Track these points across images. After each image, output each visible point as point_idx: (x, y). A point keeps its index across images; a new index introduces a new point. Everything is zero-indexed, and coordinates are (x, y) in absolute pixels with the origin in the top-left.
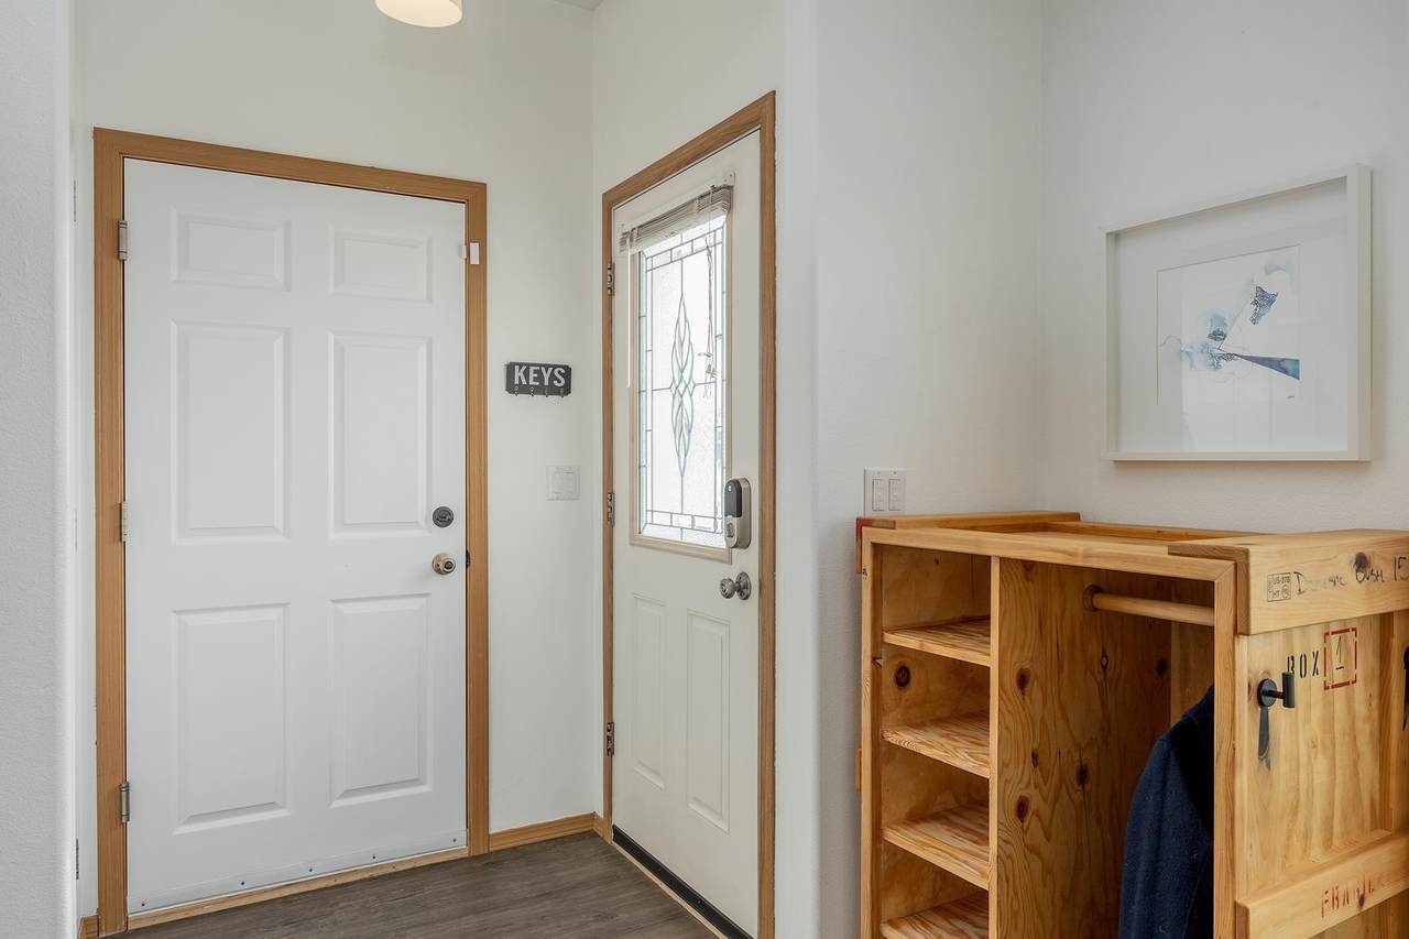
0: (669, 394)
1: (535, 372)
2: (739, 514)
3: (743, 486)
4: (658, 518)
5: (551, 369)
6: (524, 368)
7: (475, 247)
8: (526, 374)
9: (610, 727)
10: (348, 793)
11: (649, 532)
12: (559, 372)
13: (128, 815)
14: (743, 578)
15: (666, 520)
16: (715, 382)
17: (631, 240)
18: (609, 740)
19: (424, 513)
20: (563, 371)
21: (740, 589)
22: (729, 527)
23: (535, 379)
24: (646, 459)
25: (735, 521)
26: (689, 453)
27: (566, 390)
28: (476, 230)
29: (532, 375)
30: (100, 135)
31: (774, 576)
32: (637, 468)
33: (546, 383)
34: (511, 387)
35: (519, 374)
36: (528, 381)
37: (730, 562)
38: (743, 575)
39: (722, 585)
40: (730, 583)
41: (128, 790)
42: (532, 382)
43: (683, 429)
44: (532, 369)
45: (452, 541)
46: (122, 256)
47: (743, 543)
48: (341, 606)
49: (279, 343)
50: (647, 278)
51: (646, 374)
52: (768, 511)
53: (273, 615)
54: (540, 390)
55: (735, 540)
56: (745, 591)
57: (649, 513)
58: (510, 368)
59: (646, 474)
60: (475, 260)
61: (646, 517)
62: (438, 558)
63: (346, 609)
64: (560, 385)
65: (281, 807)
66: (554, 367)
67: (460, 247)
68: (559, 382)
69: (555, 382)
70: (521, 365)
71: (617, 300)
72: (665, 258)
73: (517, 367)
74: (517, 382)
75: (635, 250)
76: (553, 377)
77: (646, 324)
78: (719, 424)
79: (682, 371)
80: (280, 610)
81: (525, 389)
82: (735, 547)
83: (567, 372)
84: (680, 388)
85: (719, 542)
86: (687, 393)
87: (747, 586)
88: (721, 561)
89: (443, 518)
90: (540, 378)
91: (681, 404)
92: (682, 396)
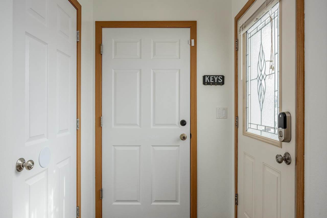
0: (256, 81)
1: (212, 78)
2: (285, 127)
3: (287, 115)
4: (253, 126)
5: (217, 77)
6: (208, 77)
7: (193, 41)
8: (209, 79)
9: (236, 195)
10: (156, 201)
11: (249, 131)
12: (220, 78)
13: (102, 197)
14: (287, 156)
15: (255, 127)
16: (275, 73)
17: (243, 28)
18: (236, 200)
19: (178, 122)
20: (221, 77)
21: (286, 159)
22: (280, 133)
23: (212, 80)
24: (249, 105)
25: (283, 130)
26: (264, 103)
27: (223, 83)
28: (194, 35)
29: (211, 79)
30: (97, 23)
31: (304, 157)
32: (245, 108)
33: (216, 81)
34: (204, 83)
35: (207, 79)
36: (210, 80)
37: (281, 147)
38: (287, 154)
39: (277, 157)
40: (281, 157)
41: (102, 191)
42: (211, 81)
43: (262, 93)
44: (211, 77)
45: (186, 130)
46: (101, 53)
47: (287, 139)
48: (154, 147)
49: (138, 74)
50: (249, 41)
51: (248, 74)
52: (300, 127)
53: (137, 148)
54: (214, 84)
55: (283, 138)
56: (288, 161)
57: (250, 124)
58: (204, 77)
59: (249, 110)
60: (193, 45)
61: (249, 126)
62: (182, 135)
63: (156, 148)
64: (221, 82)
65: (138, 202)
66: (219, 76)
67: (188, 41)
68: (220, 81)
69: (219, 81)
70: (207, 76)
71: (239, 52)
72: (256, 31)
73: (206, 77)
74: (206, 81)
75: (244, 31)
76: (218, 79)
77: (249, 57)
78: (276, 89)
79: (261, 71)
80: (138, 147)
81: (209, 84)
82: (283, 141)
83: (223, 78)
84: (261, 78)
85: (276, 138)
86: (263, 80)
87: (289, 159)
88: (277, 146)
89: (183, 123)
90: (214, 80)
91: (261, 84)
92: (261, 81)
